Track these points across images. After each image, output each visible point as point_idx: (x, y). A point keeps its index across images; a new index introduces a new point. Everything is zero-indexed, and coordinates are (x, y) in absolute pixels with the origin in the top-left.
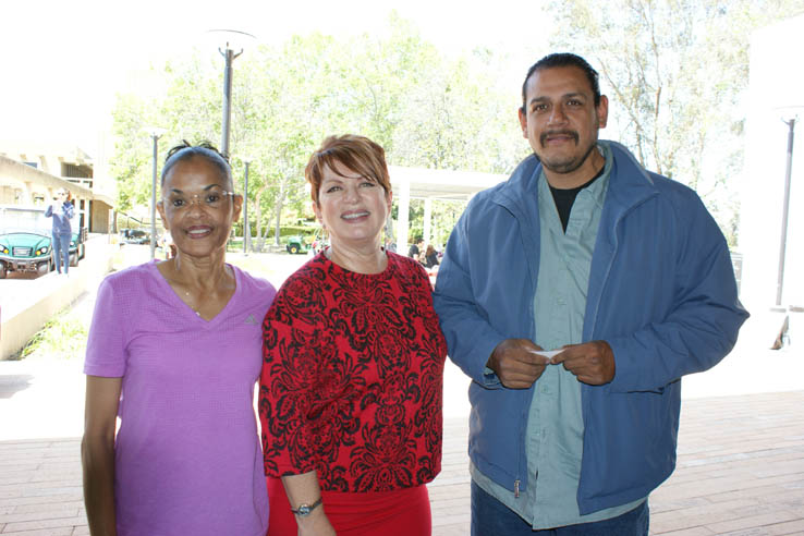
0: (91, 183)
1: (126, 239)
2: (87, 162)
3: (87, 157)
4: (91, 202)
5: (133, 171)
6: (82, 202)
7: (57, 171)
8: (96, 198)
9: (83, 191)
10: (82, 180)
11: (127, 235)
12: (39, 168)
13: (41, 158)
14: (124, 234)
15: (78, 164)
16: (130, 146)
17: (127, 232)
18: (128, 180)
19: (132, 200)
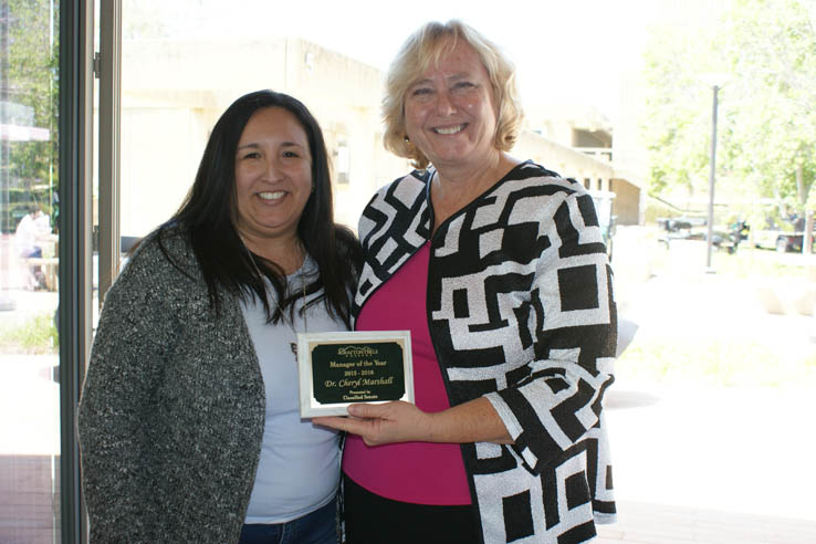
0: (610, 154)
1: (666, 232)
2: (605, 126)
3: (606, 119)
4: (611, 182)
5: (672, 136)
6: (600, 181)
7: (567, 139)
8: (618, 176)
9: (601, 167)
10: (598, 150)
11: (668, 228)
12: (544, 135)
13: (548, 123)
14: (663, 227)
15: (593, 130)
16: (668, 101)
17: (667, 223)
18: (664, 149)
19: (671, 178)
